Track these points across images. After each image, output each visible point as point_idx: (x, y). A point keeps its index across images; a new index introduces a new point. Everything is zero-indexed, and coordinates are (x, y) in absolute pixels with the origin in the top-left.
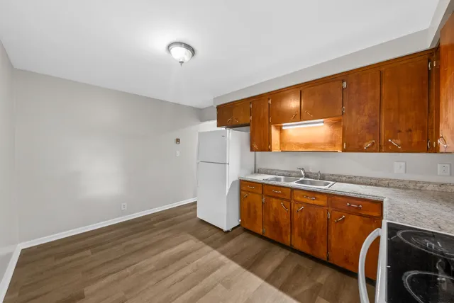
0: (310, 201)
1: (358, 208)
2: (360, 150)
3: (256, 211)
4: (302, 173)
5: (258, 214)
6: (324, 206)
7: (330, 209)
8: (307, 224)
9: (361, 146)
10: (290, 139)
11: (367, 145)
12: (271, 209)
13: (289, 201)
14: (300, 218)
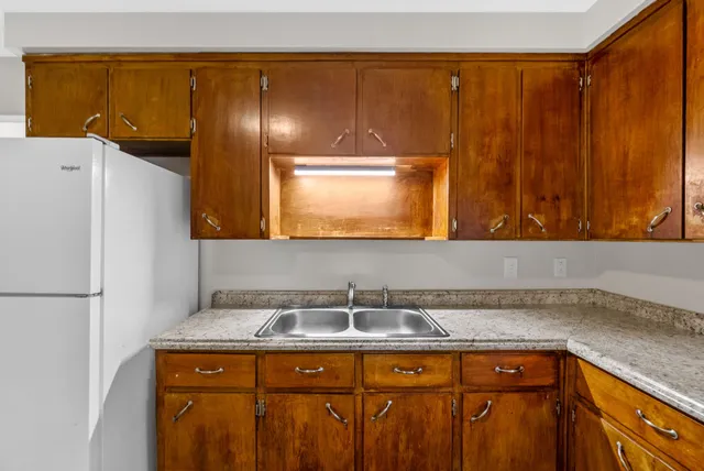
0: (408, 379)
1: (520, 374)
2: (483, 234)
3: (229, 452)
4: (351, 294)
5: (237, 460)
6: (440, 387)
7: (457, 390)
8: (402, 447)
9: (486, 228)
10: (309, 206)
11: (497, 224)
12: (289, 431)
13: (349, 392)
14: (383, 435)
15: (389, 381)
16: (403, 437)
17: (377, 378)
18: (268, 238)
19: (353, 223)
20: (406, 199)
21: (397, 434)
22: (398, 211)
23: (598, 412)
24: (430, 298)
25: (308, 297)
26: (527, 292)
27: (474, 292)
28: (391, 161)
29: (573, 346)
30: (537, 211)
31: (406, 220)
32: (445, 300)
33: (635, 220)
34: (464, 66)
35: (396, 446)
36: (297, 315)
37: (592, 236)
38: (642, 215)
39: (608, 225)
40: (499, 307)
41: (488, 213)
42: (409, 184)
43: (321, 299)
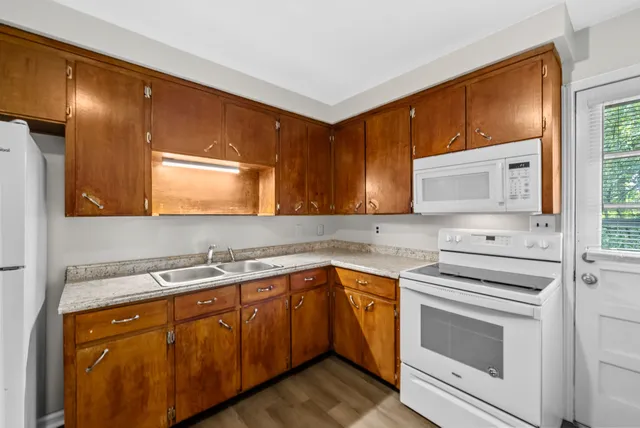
0: (265, 294)
1: (314, 280)
2: (292, 212)
3: (144, 378)
4: (210, 256)
5: (151, 383)
6: (282, 294)
7: (288, 294)
8: (262, 334)
9: (293, 208)
10: (170, 190)
11: (298, 207)
12: (194, 347)
13: (232, 309)
14: (252, 331)
15: (256, 297)
16: (263, 328)
17: (248, 297)
18: (150, 215)
19: (206, 205)
20: (243, 189)
21: (260, 327)
22: (238, 196)
23: (343, 287)
24: (259, 252)
25: (171, 262)
26: (307, 243)
27: (282, 246)
28: (237, 164)
29: (334, 262)
30: (314, 200)
31: (243, 203)
32: (267, 252)
33: (351, 206)
34: (282, 117)
35: (259, 335)
36: (171, 274)
37: (336, 213)
38: (353, 203)
39: (341, 208)
40: (295, 253)
41: (294, 200)
42: (245, 180)
43: (182, 262)
